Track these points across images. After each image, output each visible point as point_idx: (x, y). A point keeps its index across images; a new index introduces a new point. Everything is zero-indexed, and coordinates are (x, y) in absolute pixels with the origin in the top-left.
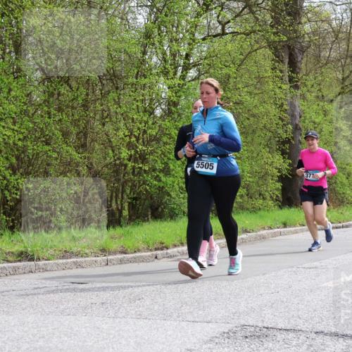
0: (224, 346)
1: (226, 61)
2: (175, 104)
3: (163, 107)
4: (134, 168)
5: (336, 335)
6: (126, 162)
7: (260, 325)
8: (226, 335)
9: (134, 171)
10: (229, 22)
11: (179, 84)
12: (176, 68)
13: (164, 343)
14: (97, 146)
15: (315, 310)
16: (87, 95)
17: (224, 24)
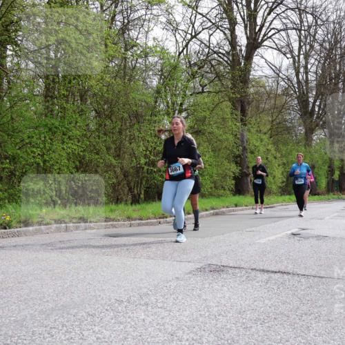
0: (198, 276)
1: (204, 108)
4: (148, 169)
5: (263, 271)
6: (143, 166)
7: (219, 264)
8: (199, 270)
10: (206, 85)
12: (174, 111)
13: (162, 274)
14: (126, 156)
16: (122, 126)
17: (203, 86)
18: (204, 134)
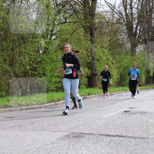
0: (65, 140)
1: (67, 33)
2: (47, 49)
3: (43, 50)
4: (31, 73)
5: (107, 135)
6: (29, 71)
7: (79, 132)
8: (66, 136)
10: (68, 18)
11: (49, 41)
12: (48, 35)
13: (43, 140)
14: (17, 65)
15: (99, 127)
16: (13, 45)
17: (66, 19)
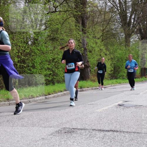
0: (56, 136)
1: (57, 22)
2: (37, 40)
3: (32, 41)
5: (100, 130)
6: (17, 63)
7: (71, 127)
8: (57, 132)
9: (20, 67)
10: (58, 7)
11: (38, 32)
13: (32, 136)
15: (92, 121)
17: (56, 7)
18: (57, 40)
